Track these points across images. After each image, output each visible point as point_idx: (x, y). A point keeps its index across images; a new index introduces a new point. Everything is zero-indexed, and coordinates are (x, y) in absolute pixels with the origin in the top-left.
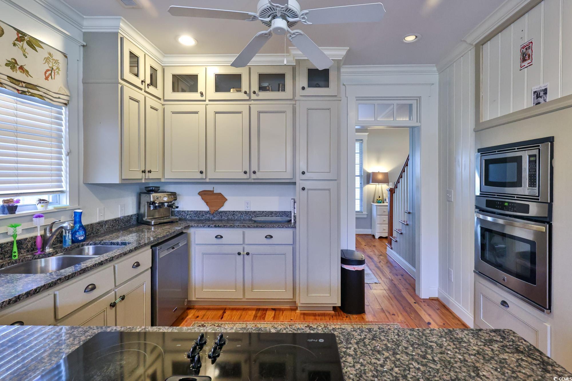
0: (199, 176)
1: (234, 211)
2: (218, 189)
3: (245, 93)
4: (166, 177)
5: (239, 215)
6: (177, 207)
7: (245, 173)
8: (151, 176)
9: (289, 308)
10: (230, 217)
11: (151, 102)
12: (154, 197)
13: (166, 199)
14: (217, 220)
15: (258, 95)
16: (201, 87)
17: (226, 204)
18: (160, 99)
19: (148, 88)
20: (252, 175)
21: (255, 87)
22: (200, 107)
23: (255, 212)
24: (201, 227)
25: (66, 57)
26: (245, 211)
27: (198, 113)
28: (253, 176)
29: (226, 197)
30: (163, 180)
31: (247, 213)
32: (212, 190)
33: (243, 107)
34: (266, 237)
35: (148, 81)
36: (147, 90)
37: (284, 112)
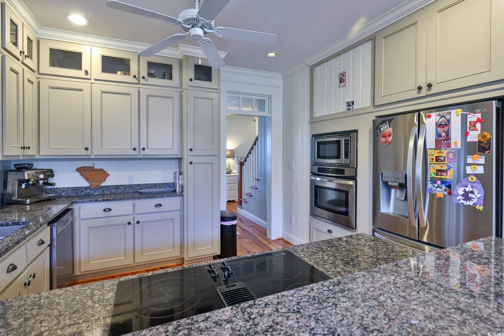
0: (85, 152)
1: (117, 186)
2: (98, 165)
3: (135, 77)
4: (41, 154)
5: (123, 189)
6: (53, 185)
7: (134, 149)
8: (29, 152)
9: (176, 264)
10: (113, 191)
11: (28, 75)
12: (28, 175)
13: (42, 176)
14: (99, 195)
15: (147, 80)
16: (85, 66)
17: (108, 179)
18: (33, 71)
19: (26, 59)
20: (142, 151)
21: (144, 72)
22: (84, 85)
23: (139, 185)
24: (87, 202)
26: (129, 185)
27: (82, 91)
28: (143, 153)
29: (108, 172)
30: (37, 157)
31: (131, 186)
32: (92, 166)
33: (133, 90)
34: (155, 206)
35: (26, 52)
36: (25, 61)
37: (172, 98)
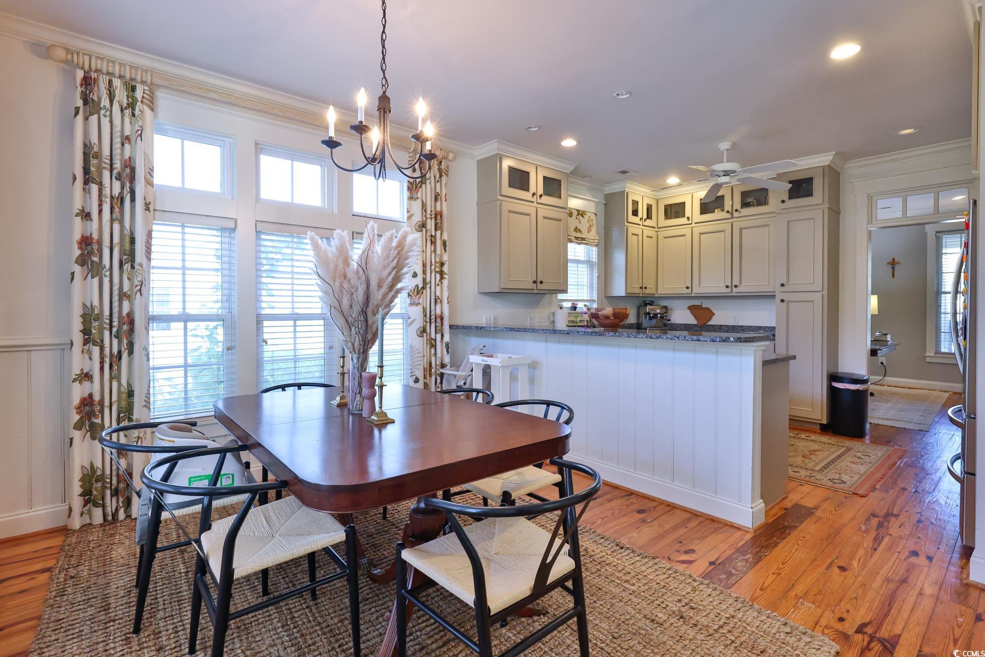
0: (686, 291)
1: (722, 325)
2: (706, 304)
3: (728, 212)
4: (659, 293)
5: (726, 329)
6: (669, 320)
7: (727, 287)
8: (647, 291)
10: (717, 330)
11: (648, 232)
12: (649, 309)
13: (658, 311)
15: (740, 212)
16: (688, 213)
17: (714, 318)
18: (654, 228)
19: (645, 222)
20: (734, 288)
21: (738, 205)
22: (687, 231)
23: (742, 326)
25: (596, 215)
27: (684, 236)
28: (735, 290)
29: (714, 312)
30: (656, 296)
31: (734, 327)
32: (700, 304)
33: (726, 225)
35: (645, 217)
36: (644, 224)
37: (767, 226)
